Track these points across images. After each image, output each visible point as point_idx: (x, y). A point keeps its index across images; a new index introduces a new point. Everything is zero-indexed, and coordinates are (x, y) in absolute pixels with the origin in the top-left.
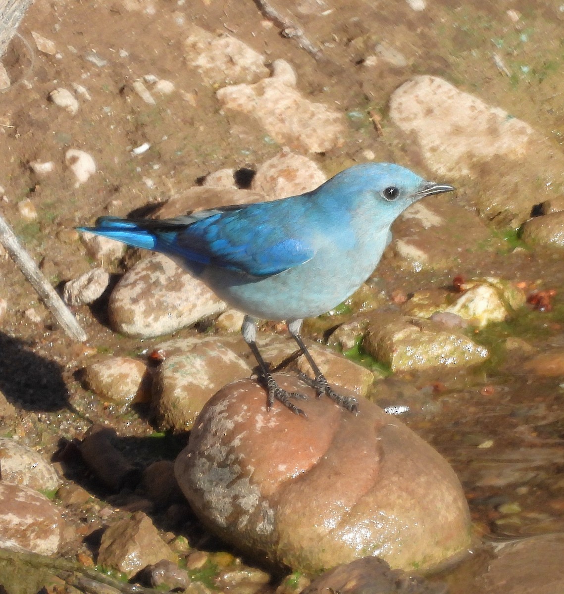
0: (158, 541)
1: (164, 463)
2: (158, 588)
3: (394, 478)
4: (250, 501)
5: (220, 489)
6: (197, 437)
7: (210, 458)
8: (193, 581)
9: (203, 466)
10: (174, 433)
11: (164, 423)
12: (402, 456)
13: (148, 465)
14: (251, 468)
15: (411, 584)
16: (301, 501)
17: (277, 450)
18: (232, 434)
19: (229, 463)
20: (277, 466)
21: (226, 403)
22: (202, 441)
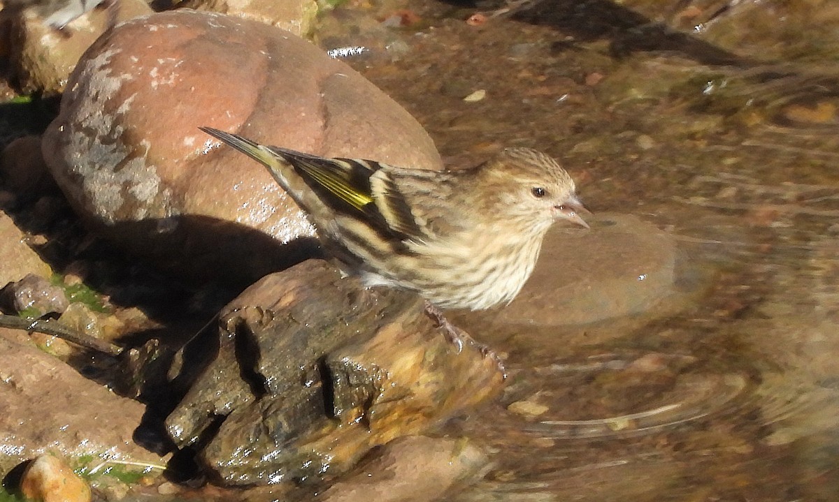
0: (23, 248)
1: (30, 139)
2: (25, 314)
3: (344, 149)
4: (147, 189)
5: (106, 174)
6: (71, 102)
7: (90, 132)
8: (72, 301)
9: (80, 143)
10: (43, 97)
11: (29, 84)
12: (355, 118)
13: (9, 142)
14: (146, 143)
15: (370, 297)
16: (217, 186)
17: (182, 116)
18: (119, 97)
19: (116, 137)
20: (182, 139)
21: (109, 54)
22: (78, 109)
